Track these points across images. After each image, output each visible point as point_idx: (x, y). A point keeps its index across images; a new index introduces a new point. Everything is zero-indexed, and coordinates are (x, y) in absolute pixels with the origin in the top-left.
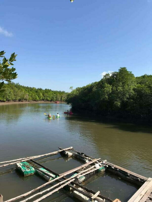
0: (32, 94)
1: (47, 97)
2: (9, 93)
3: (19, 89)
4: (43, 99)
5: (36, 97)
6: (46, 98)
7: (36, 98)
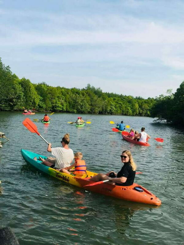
0: (121, 106)
1: (147, 110)
2: (81, 102)
3: (99, 97)
4: (139, 113)
5: (128, 109)
6: (145, 112)
7: (127, 112)
